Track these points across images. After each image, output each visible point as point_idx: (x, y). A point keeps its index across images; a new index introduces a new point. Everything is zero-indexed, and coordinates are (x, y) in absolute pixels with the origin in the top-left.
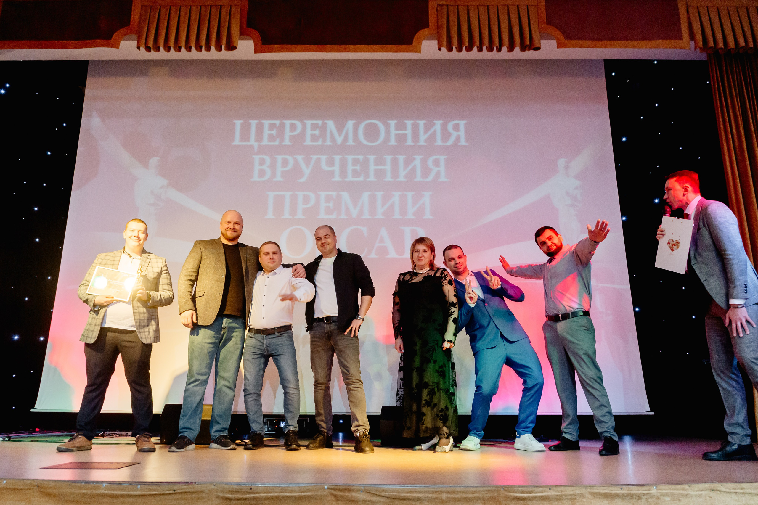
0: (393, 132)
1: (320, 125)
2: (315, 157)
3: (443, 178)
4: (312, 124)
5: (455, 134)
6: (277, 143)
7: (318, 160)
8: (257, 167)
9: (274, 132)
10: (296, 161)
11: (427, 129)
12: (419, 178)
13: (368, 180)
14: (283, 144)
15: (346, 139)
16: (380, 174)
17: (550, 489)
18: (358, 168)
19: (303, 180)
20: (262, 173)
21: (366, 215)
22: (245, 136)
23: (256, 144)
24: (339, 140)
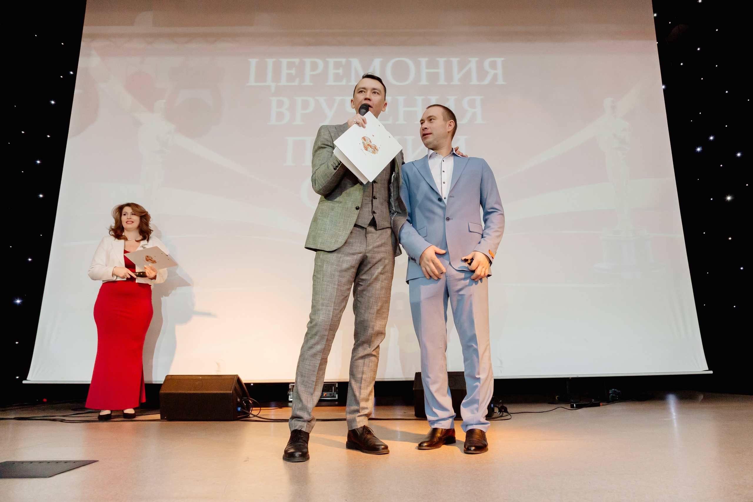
0: (424, 70)
1: (344, 63)
2: (338, 99)
3: (479, 120)
4: (335, 63)
5: (492, 72)
6: (296, 83)
7: (342, 102)
8: (274, 110)
9: (293, 71)
10: (317, 103)
11: (461, 67)
13: (396, 124)
14: (304, 84)
16: (409, 117)
20: (280, 116)
22: (261, 76)
23: (273, 85)
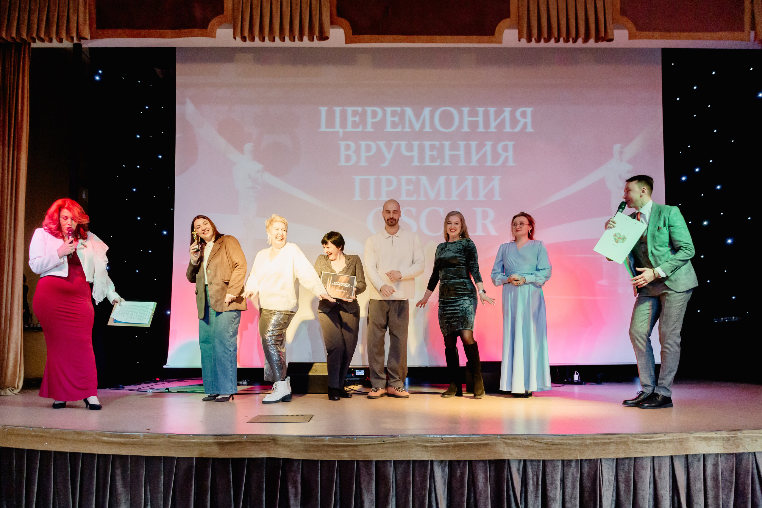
0: (466, 118)
1: (399, 112)
2: (395, 143)
3: (511, 163)
4: (392, 111)
5: (522, 121)
6: (360, 129)
7: (399, 146)
8: (343, 153)
9: (357, 119)
10: (378, 147)
11: (497, 115)
12: (489, 163)
13: (444, 164)
14: (366, 130)
15: (423, 126)
16: (454, 159)
17: (665, 435)
18: (435, 153)
19: (385, 165)
20: (348, 158)
21: (443, 198)
22: (331, 123)
23: (341, 131)
24: (417, 127)
